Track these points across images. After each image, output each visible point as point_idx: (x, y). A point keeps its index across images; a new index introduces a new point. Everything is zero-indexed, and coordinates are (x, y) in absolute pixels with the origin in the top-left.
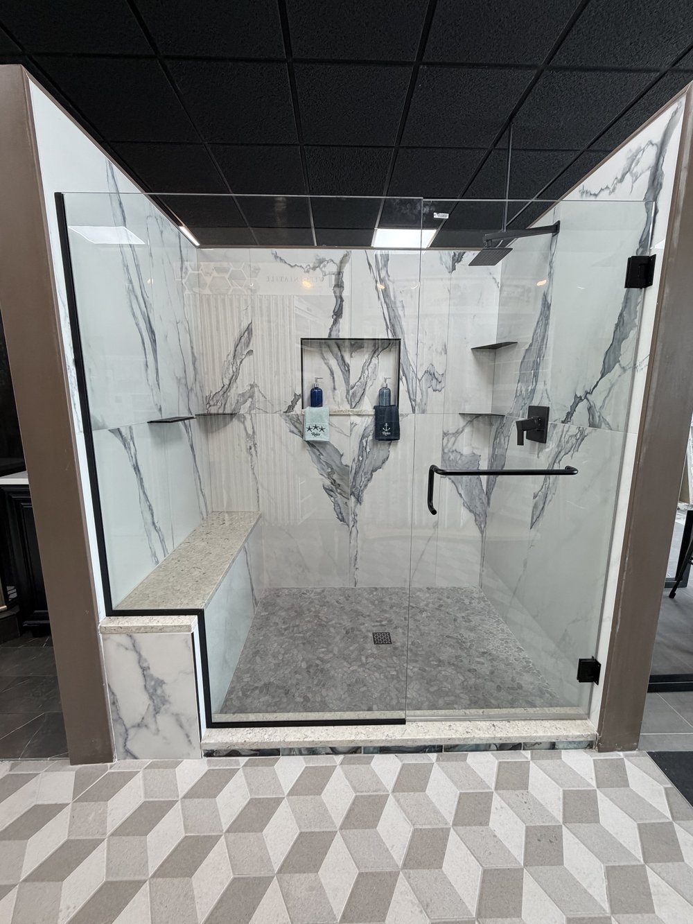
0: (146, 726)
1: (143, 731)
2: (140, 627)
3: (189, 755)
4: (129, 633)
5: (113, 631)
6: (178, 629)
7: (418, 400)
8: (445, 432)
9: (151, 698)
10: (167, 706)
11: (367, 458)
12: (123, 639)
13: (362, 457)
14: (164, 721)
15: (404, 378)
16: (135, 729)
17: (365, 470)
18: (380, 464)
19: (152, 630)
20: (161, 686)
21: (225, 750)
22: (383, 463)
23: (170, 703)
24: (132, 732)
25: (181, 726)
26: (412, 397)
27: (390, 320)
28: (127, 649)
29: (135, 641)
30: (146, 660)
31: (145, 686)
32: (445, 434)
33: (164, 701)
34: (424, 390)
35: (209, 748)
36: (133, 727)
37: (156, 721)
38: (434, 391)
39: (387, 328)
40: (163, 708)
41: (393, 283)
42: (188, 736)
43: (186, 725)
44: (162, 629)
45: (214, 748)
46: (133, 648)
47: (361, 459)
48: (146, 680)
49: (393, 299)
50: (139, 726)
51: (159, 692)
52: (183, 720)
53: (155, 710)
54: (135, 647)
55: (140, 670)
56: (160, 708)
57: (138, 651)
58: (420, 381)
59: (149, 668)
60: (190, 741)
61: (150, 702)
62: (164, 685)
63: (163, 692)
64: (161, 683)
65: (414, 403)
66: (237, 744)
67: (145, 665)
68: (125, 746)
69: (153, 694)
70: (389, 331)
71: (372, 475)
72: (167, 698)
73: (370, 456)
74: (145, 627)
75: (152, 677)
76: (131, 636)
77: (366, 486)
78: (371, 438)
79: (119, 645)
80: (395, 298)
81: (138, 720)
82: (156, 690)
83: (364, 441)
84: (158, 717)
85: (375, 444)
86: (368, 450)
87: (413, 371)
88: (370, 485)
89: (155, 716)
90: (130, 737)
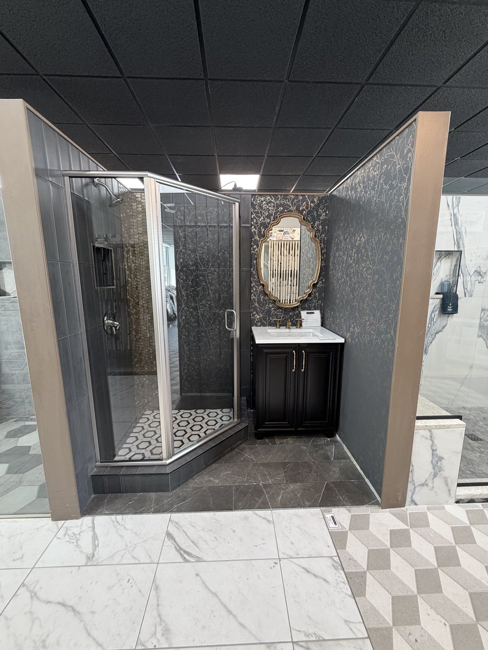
0: (427, 485)
1: (425, 488)
2: (437, 426)
3: (448, 502)
4: (430, 429)
5: (422, 428)
6: (458, 426)
7: (469, 289)
8: (483, 308)
9: (434, 468)
10: (442, 472)
11: (433, 325)
12: (427, 433)
13: (431, 324)
14: (438, 481)
15: (461, 275)
16: (421, 487)
17: (432, 333)
18: (441, 329)
19: (443, 427)
20: (441, 461)
21: (467, 499)
22: (443, 328)
23: (444, 471)
24: (417, 489)
25: (447, 485)
26: (465, 287)
27: (457, 239)
28: (427, 439)
29: (432, 434)
30: (436, 445)
31: (432, 461)
32: (483, 310)
33: (441, 469)
34: (473, 282)
35: (459, 498)
36: (419, 485)
37: (433, 482)
38: (479, 283)
39: (455, 244)
40: (439, 474)
41: (461, 216)
42: (449, 490)
43: (450, 484)
44: (449, 427)
45: (462, 498)
46: (430, 438)
47: (430, 326)
48: (433, 457)
49: (460, 226)
50: (423, 485)
51: (439, 464)
52: (449, 480)
53: (434, 475)
54: (431, 438)
55: (431, 451)
56: (437, 474)
57: (433, 439)
58: (471, 276)
59: (436, 450)
60: (450, 493)
61: (433, 471)
62: (443, 461)
63: (441, 464)
64: (441, 459)
65: (466, 290)
66: (477, 495)
67: (435, 448)
68: (412, 497)
69: (435, 465)
70: (456, 246)
71: (435, 336)
72: (442, 468)
73: (435, 324)
74: (440, 426)
75: (437, 455)
76: (430, 431)
77: (431, 342)
78: (437, 312)
79: (423, 436)
80: (462, 226)
81: (423, 481)
82: (437, 463)
83: (433, 315)
84: (435, 479)
85: (439, 316)
86: (435, 320)
87: (468, 271)
88: (433, 342)
89: (433, 479)
90: (416, 492)
